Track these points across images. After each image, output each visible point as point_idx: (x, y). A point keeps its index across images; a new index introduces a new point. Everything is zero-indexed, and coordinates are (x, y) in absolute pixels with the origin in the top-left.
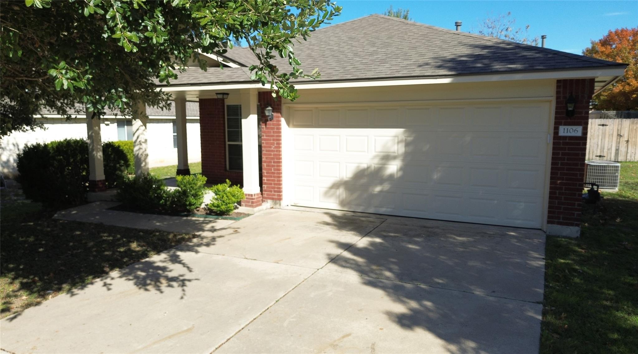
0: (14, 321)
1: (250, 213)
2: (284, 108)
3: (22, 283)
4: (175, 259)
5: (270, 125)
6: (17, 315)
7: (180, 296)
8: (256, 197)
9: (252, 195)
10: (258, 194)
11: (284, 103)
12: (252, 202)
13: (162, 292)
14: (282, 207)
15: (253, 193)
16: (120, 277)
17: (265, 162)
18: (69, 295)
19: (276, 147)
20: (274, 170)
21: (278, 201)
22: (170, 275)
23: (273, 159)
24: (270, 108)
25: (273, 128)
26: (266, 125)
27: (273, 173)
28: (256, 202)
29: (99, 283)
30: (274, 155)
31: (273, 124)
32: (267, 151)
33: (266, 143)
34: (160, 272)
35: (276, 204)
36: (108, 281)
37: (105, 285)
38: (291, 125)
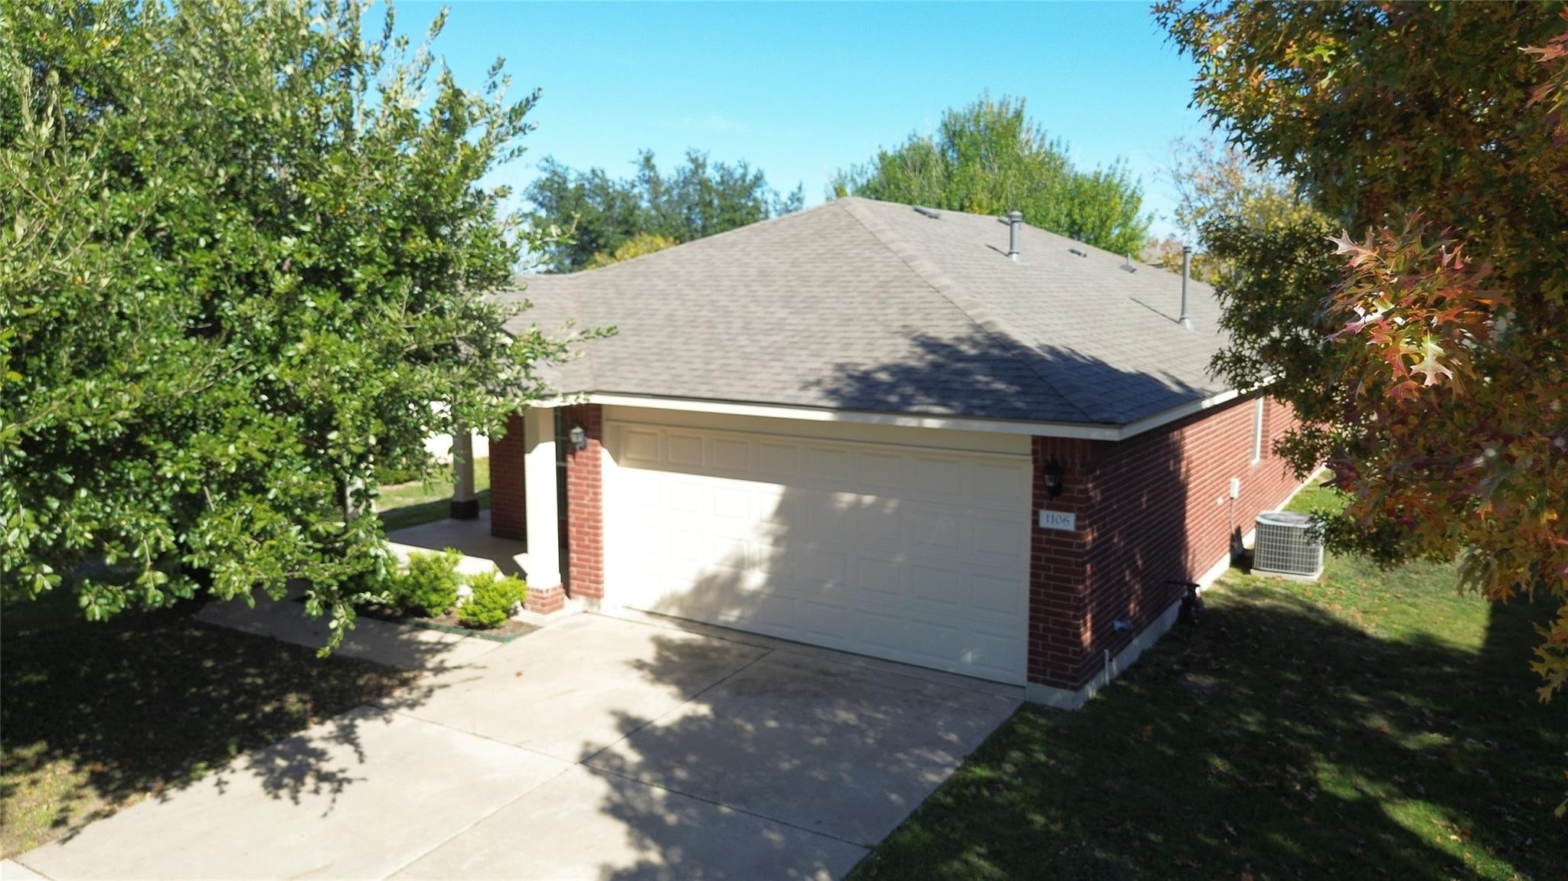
0: (69, 843)
1: (538, 623)
2: (607, 428)
3: (92, 773)
4: (347, 736)
5: (581, 457)
6: (75, 831)
7: (322, 813)
8: (550, 594)
9: (541, 592)
10: (555, 589)
11: (608, 420)
12: (544, 604)
13: (297, 802)
14: (602, 611)
15: (544, 588)
16: (247, 768)
17: (574, 525)
18: (159, 800)
19: (592, 500)
20: (590, 541)
21: (595, 600)
22: (326, 767)
23: (587, 520)
24: (578, 430)
25: (586, 465)
26: (574, 458)
27: (588, 547)
28: (551, 604)
29: (211, 777)
30: (589, 513)
31: (588, 458)
32: (577, 505)
33: (576, 491)
34: (312, 761)
35: (591, 604)
36: (225, 775)
37: (219, 783)
38: (622, 461)
